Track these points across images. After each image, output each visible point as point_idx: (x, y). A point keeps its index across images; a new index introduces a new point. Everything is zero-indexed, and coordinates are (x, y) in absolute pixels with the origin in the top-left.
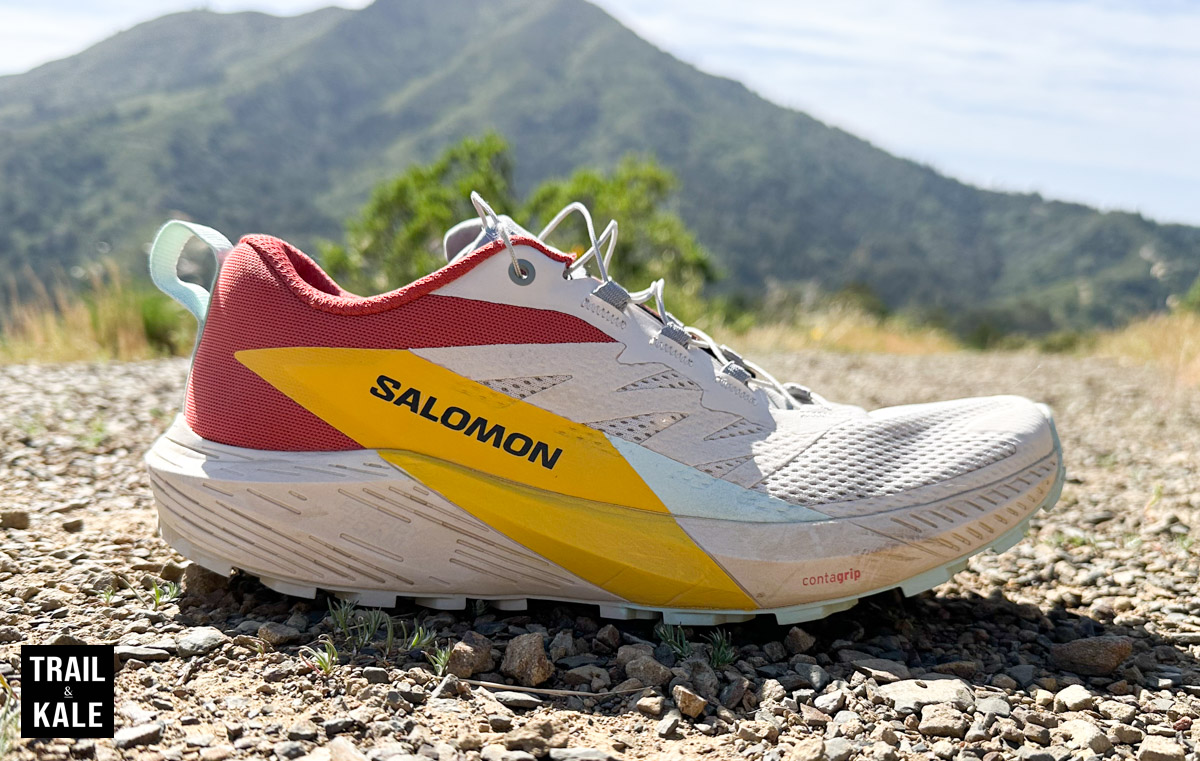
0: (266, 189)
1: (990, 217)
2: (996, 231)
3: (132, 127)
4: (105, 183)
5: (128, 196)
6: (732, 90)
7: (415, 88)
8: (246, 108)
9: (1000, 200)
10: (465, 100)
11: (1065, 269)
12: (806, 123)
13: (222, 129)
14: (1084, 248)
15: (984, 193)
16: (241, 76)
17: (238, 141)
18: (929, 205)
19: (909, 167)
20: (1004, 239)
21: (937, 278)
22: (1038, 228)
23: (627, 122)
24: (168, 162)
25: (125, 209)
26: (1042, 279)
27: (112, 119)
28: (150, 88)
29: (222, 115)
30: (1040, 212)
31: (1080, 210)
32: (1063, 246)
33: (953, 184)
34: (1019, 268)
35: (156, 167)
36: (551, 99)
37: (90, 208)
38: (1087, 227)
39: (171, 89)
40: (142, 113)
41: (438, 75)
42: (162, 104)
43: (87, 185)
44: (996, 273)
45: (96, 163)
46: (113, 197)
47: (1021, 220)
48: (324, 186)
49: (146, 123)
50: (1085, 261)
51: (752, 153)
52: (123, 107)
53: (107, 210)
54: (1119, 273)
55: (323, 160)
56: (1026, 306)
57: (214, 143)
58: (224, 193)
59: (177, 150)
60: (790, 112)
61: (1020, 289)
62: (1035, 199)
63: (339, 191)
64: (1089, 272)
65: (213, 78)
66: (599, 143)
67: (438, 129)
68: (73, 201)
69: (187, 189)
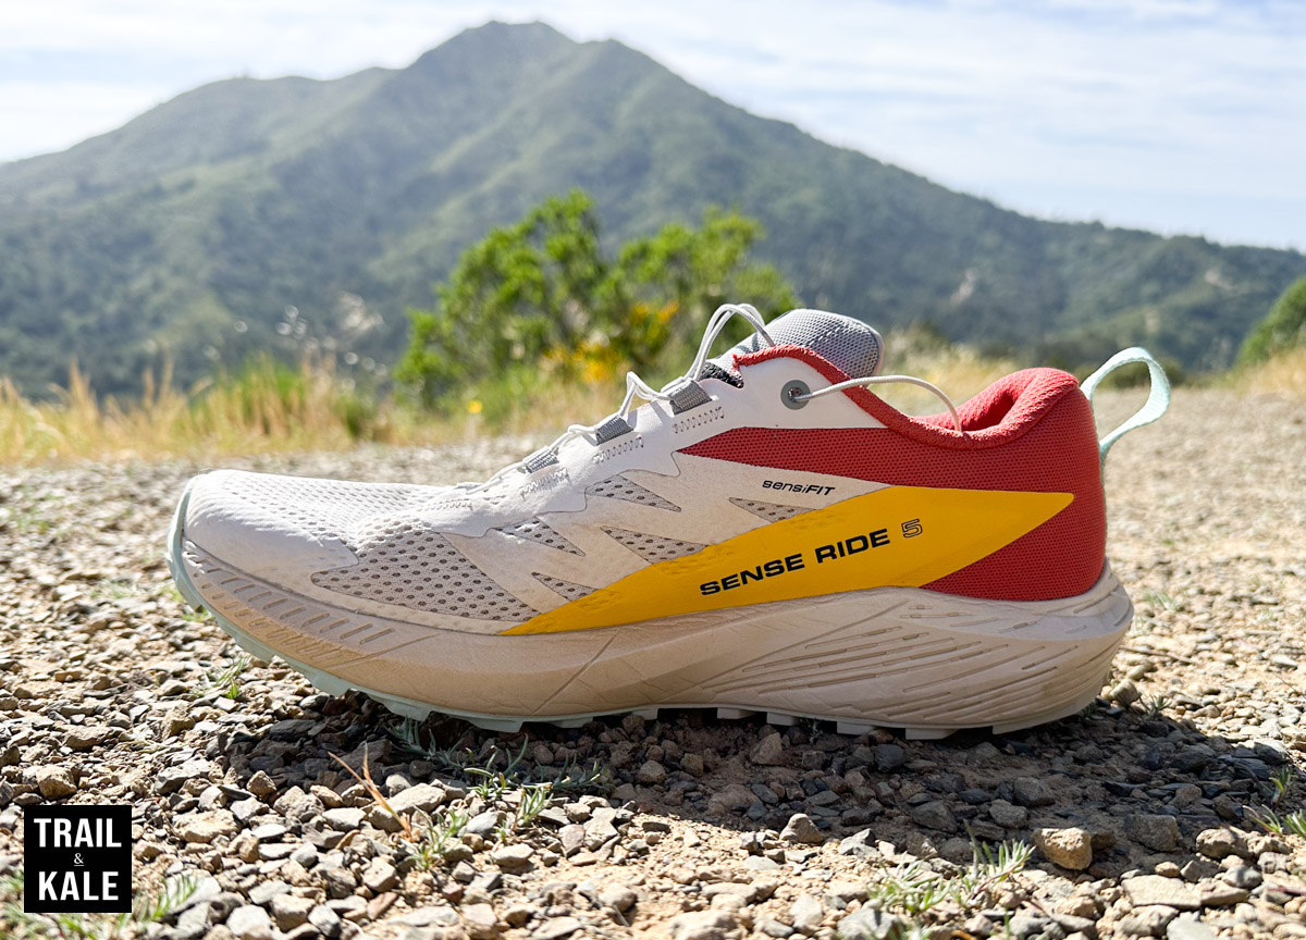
0: (317, 256)
1: (1052, 249)
2: (1059, 261)
3: (178, 200)
4: (154, 259)
5: (177, 270)
6: (785, 132)
7: (463, 145)
8: (293, 175)
9: (1061, 230)
10: (514, 155)
11: (1130, 297)
12: (861, 162)
13: (268, 199)
14: (1149, 274)
15: (1045, 224)
16: (286, 143)
17: (287, 209)
18: (990, 239)
19: (967, 201)
20: (1067, 271)
21: (1002, 313)
22: (1100, 257)
23: (680, 170)
24: (217, 234)
25: (175, 284)
26: (1107, 309)
27: (158, 193)
28: (194, 159)
29: (269, 183)
30: (1102, 240)
31: (1142, 237)
32: (1128, 273)
33: (1012, 217)
34: (1083, 297)
35: (204, 240)
36: (603, 150)
37: (140, 284)
38: (1150, 254)
39: (215, 160)
40: (187, 186)
41: (485, 132)
42: (208, 176)
43: (135, 262)
44: (1060, 306)
45: (144, 239)
46: (163, 272)
47: (1083, 250)
48: (375, 250)
49: (193, 194)
50: (1149, 288)
51: (808, 195)
52: (168, 181)
53: (157, 286)
54: (1185, 298)
55: (373, 224)
56: (1091, 336)
57: (262, 211)
58: (274, 263)
59: (225, 222)
60: (845, 151)
61: (1086, 320)
62: (1097, 227)
63: (392, 255)
64: (1155, 298)
65: (257, 147)
66: (652, 193)
67: (488, 186)
68: (123, 278)
69: (238, 261)
